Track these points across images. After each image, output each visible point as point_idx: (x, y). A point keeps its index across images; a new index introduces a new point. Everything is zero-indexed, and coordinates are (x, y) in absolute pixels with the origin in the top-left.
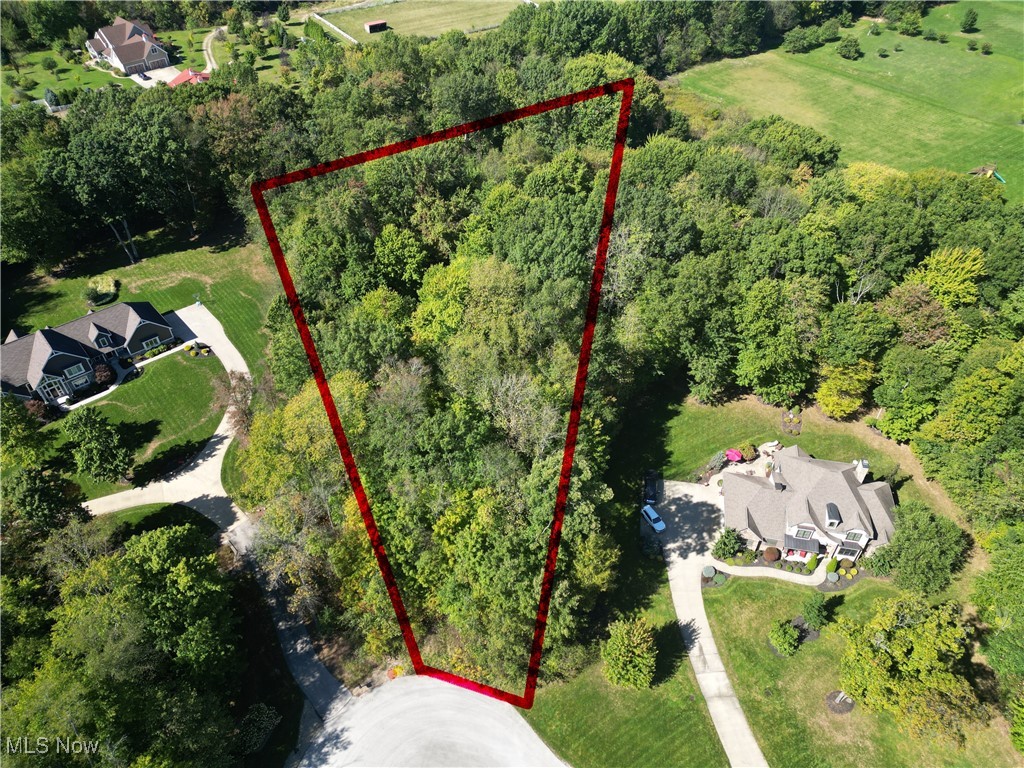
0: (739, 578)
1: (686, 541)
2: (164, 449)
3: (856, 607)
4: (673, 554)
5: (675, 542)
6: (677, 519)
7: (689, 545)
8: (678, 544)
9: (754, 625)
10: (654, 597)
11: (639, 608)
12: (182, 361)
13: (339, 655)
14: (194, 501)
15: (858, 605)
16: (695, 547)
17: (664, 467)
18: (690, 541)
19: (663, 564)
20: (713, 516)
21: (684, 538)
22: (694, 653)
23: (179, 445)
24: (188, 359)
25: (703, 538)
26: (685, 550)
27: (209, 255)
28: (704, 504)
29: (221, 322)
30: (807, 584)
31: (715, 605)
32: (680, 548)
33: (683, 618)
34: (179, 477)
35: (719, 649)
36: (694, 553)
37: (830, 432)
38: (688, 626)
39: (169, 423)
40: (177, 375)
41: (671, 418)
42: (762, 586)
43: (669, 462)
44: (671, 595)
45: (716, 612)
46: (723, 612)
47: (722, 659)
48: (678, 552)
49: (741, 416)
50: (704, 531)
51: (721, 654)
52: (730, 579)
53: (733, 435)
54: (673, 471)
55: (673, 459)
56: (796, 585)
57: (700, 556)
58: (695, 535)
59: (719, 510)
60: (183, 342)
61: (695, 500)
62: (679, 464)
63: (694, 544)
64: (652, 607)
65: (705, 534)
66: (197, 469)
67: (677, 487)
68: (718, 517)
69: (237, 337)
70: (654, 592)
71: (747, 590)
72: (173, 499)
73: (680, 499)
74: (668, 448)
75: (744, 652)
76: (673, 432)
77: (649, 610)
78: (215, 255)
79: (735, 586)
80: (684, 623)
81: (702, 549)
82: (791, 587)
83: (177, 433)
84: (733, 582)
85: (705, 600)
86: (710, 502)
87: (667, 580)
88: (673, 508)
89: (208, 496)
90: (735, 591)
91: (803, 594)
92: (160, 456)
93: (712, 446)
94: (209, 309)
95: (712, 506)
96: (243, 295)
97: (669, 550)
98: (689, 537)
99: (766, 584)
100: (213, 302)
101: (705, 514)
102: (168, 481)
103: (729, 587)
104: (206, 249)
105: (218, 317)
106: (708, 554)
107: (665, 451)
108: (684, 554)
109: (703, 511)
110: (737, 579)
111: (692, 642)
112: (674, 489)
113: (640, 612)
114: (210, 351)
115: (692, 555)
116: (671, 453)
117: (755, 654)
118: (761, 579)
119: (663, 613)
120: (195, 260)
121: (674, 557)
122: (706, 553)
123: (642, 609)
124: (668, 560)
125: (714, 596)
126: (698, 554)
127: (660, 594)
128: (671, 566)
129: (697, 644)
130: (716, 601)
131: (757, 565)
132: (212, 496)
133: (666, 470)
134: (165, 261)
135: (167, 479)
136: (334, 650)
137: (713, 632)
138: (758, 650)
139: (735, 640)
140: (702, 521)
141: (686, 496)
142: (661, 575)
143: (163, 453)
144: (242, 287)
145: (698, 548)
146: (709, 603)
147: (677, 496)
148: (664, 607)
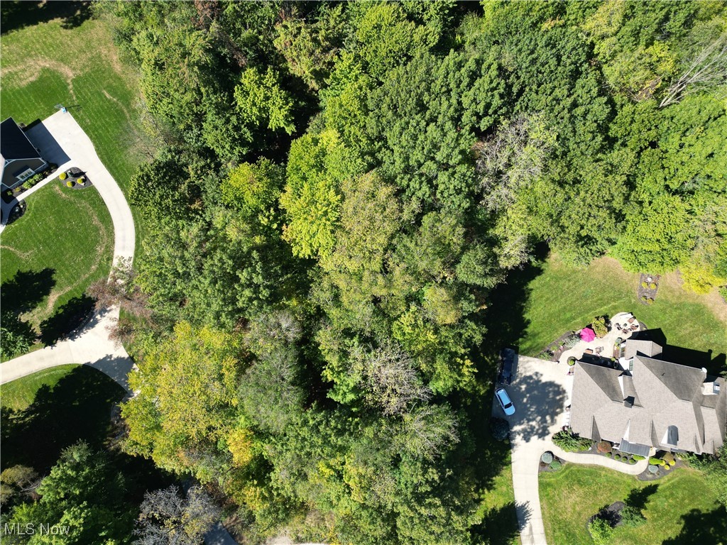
0: (573, 465)
1: (531, 423)
2: (64, 304)
3: (666, 496)
4: (517, 436)
5: (520, 424)
6: (525, 400)
7: (532, 428)
8: (523, 427)
9: (577, 509)
10: (497, 479)
11: (483, 489)
12: (60, 192)
13: (238, 523)
14: (99, 362)
15: (668, 493)
16: (538, 430)
17: (520, 340)
18: (534, 423)
19: (508, 447)
20: (558, 398)
21: (529, 421)
22: (525, 532)
23: (75, 298)
24: (65, 190)
25: (546, 422)
26: (529, 433)
27: (63, 31)
28: (551, 384)
29: (91, 138)
30: (629, 473)
31: (548, 489)
32: (524, 431)
33: (520, 500)
34: (82, 335)
35: (545, 530)
36: (536, 437)
37: (683, 299)
38: (523, 507)
39: (62, 272)
40: (59, 211)
41: (533, 278)
42: (591, 474)
43: (526, 333)
44: (512, 477)
45: (548, 495)
46: (554, 496)
47: (547, 539)
48: (522, 435)
49: (600, 277)
50: (548, 414)
51: (547, 534)
52: (564, 465)
53: (589, 302)
54: (527, 344)
55: (529, 330)
56: (621, 474)
57: (540, 440)
58: (539, 418)
59: (564, 392)
60: (57, 167)
61: (544, 379)
62: (535, 335)
63: (537, 427)
64: (495, 489)
65: (548, 418)
66: (97, 326)
67: (530, 363)
68: (562, 399)
69: (111, 161)
70: (497, 474)
71: (578, 476)
72: (81, 361)
73: (530, 377)
74: (527, 316)
75: (565, 533)
76: (533, 295)
77: (491, 491)
78: (69, 32)
79: (567, 472)
80: (520, 505)
81: (543, 434)
82: (616, 475)
83: (71, 283)
84: (566, 468)
85: (540, 484)
86: (557, 382)
87: (510, 463)
88: (523, 387)
89: (111, 356)
90: (567, 477)
91: (624, 482)
92: (61, 311)
93: (568, 315)
94: (76, 117)
95: (558, 386)
96: (108, 96)
97: (515, 432)
98: (534, 420)
99: (595, 471)
100: (78, 108)
101: (551, 396)
102: (73, 340)
103: (563, 472)
104: (58, 21)
105: (86, 129)
106: (548, 438)
107: (523, 319)
108: (527, 438)
109: (549, 392)
110: (570, 465)
111: (524, 522)
112: (526, 366)
113: (483, 493)
114: (86, 180)
115: (534, 438)
116: (529, 322)
117: (574, 535)
118: (591, 466)
119: (502, 494)
120: (50, 40)
121: (518, 440)
122: (547, 437)
123: (486, 490)
124: (513, 442)
125: (548, 480)
126: (539, 437)
127: (502, 476)
128: (515, 448)
129: (528, 525)
130: (549, 485)
131: (589, 452)
132: (115, 356)
133: (522, 343)
134: (18, 40)
135: (73, 337)
136: (234, 519)
137: (543, 514)
138: (577, 532)
139: (559, 522)
140: (548, 403)
141: (537, 374)
142: (505, 457)
143: (62, 307)
144: (105, 83)
145: (540, 431)
146: (543, 486)
147: (528, 374)
148: (504, 489)
